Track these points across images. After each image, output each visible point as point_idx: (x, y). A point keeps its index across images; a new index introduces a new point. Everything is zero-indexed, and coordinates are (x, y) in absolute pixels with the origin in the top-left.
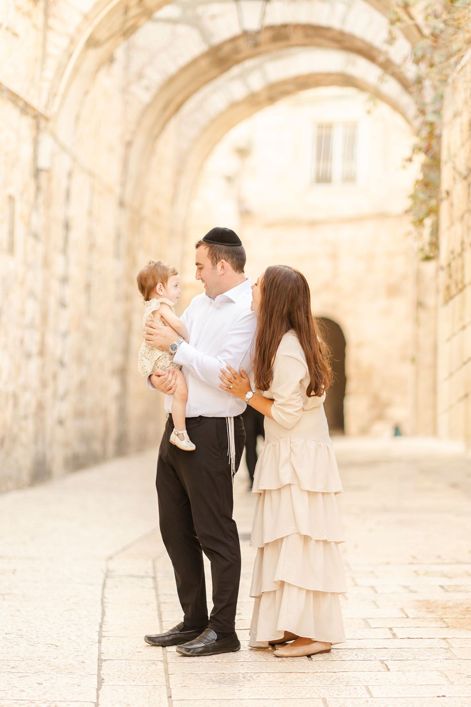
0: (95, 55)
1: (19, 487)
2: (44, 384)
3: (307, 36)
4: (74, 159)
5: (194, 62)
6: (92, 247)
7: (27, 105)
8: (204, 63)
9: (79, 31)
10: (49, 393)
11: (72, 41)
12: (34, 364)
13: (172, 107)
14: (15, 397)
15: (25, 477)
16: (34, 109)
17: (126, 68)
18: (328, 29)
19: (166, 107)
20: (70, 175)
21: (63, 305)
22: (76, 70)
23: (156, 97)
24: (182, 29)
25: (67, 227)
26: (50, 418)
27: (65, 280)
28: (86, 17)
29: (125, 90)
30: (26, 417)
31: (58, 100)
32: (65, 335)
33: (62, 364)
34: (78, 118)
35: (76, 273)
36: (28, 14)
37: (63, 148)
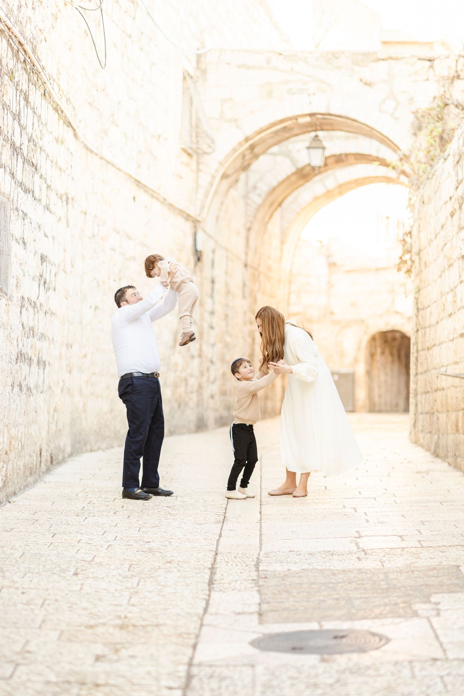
0: (226, 183)
1: (190, 432)
2: (202, 374)
3: (356, 159)
4: (216, 242)
5: (288, 178)
6: (228, 292)
7: (188, 215)
8: (294, 178)
9: (217, 171)
10: (205, 379)
11: (213, 177)
12: (196, 361)
13: (276, 204)
14: (186, 380)
15: (193, 427)
16: (192, 217)
17: (246, 183)
18: (369, 155)
19: (272, 204)
20: (214, 252)
21: (212, 328)
22: (216, 192)
23: (265, 201)
24: (280, 159)
25: (213, 282)
26: (206, 394)
27: (212, 313)
28: (221, 163)
29: (246, 197)
30: (192, 392)
31: (206, 210)
32: (213, 345)
33: (212, 362)
34: (218, 218)
35: (219, 308)
36: (188, 165)
37: (210, 236)
